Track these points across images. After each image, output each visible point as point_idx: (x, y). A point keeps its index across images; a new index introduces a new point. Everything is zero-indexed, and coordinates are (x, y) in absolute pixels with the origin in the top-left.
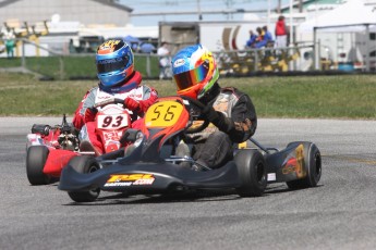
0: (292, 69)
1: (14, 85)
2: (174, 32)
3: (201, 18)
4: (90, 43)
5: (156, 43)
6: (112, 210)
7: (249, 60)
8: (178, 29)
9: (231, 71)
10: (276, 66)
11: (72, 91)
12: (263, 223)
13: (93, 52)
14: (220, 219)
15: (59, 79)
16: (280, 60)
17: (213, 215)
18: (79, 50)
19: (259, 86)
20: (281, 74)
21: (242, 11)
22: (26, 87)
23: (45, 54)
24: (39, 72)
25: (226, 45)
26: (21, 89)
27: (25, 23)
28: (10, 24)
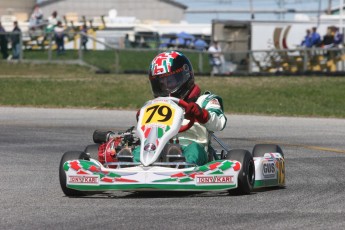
0: (340, 69)
1: (70, 78)
2: (226, 30)
3: (253, 17)
4: (145, 38)
5: (208, 40)
6: (162, 203)
7: (299, 59)
8: (231, 27)
9: (281, 69)
10: (325, 66)
11: (126, 85)
12: (308, 221)
13: (148, 47)
14: (266, 216)
15: (114, 73)
16: (329, 60)
17: (261, 211)
18: (134, 44)
19: (307, 85)
20: (329, 74)
21: (293, 11)
22: (82, 80)
23: (101, 47)
24: (95, 65)
25: (276, 44)
26: (78, 82)
27: (84, 17)
28: (69, 18)
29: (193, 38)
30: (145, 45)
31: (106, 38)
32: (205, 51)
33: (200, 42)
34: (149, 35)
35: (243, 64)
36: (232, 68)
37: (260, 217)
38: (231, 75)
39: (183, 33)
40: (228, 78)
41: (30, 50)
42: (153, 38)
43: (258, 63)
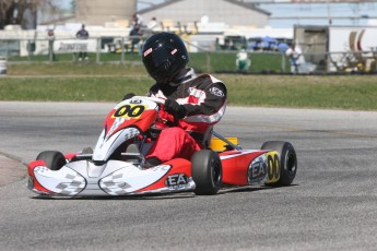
2: (307, 34)
3: (330, 22)
4: (234, 41)
7: (372, 60)
8: (310, 31)
9: (356, 69)
14: (345, 199)
17: (340, 195)
18: (224, 47)
21: (366, 17)
23: (194, 50)
25: (352, 46)
27: (179, 23)
28: (166, 24)
29: (277, 42)
30: (233, 48)
31: (199, 42)
33: (283, 45)
34: (237, 39)
35: (322, 64)
36: (312, 68)
37: (339, 200)
38: (311, 74)
39: (268, 37)
40: (308, 77)
42: (240, 42)
43: (335, 64)
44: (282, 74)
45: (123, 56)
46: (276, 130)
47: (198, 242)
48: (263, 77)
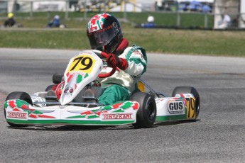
29: (201, 5)
30: (168, 9)
31: (142, 4)
32: (209, 13)
33: (206, 7)
34: (171, 3)
38: (226, 29)
39: (194, 2)
41: (91, 12)
43: (244, 22)
44: (204, 29)
45: (85, 15)
46: (199, 72)
47: (139, 158)
48: (190, 31)
